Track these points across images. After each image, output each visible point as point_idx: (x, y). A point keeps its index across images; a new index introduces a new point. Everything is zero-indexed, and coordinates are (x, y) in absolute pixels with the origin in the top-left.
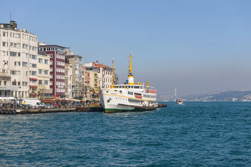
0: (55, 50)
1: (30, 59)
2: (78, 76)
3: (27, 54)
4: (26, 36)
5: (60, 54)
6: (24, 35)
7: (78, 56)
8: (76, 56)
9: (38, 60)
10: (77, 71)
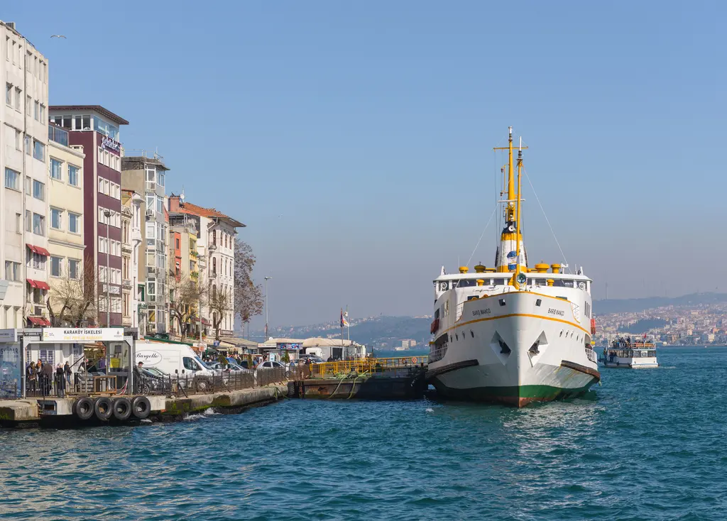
0: (92, 129)
1: (27, 156)
2: (154, 247)
3: (18, 131)
4: (16, 46)
5: (108, 148)
6: (10, 41)
7: (154, 161)
8: (148, 160)
9: (49, 162)
10: (152, 224)
